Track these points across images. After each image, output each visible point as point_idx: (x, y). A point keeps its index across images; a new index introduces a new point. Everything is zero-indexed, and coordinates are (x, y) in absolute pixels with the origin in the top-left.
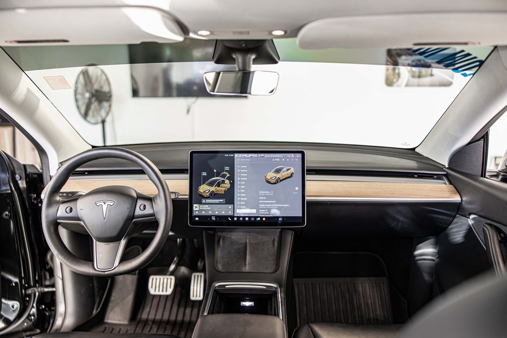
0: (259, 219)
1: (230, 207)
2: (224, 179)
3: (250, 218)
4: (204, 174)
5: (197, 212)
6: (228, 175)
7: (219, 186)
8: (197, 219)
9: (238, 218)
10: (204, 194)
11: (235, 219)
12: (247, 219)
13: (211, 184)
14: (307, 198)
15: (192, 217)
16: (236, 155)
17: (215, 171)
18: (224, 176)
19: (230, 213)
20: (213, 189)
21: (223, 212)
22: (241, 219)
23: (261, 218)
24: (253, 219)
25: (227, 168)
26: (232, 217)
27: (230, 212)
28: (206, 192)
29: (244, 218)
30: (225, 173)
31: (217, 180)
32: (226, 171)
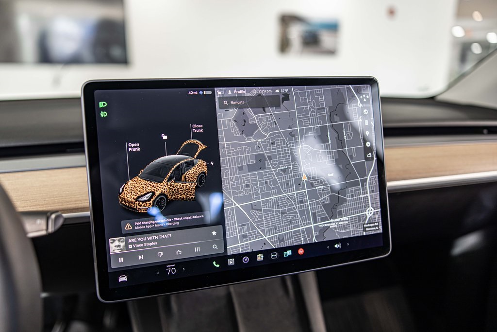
0: (289, 253)
1: (214, 233)
2: (191, 159)
3: (267, 253)
4: (134, 147)
5: (121, 260)
6: (202, 147)
7: (178, 180)
8: (123, 279)
9: (238, 257)
10: (136, 206)
11: (231, 262)
12: (260, 257)
13: (157, 175)
14: (389, 184)
15: (108, 276)
16: (219, 92)
17: (165, 137)
18: (190, 150)
19: (216, 249)
20: (162, 188)
21: (197, 249)
22: (246, 259)
23: (295, 248)
24: (274, 256)
25: (198, 128)
26: (223, 258)
27: (215, 247)
28: (144, 199)
29: (252, 255)
30: (192, 141)
31: (171, 163)
32: (196, 136)
